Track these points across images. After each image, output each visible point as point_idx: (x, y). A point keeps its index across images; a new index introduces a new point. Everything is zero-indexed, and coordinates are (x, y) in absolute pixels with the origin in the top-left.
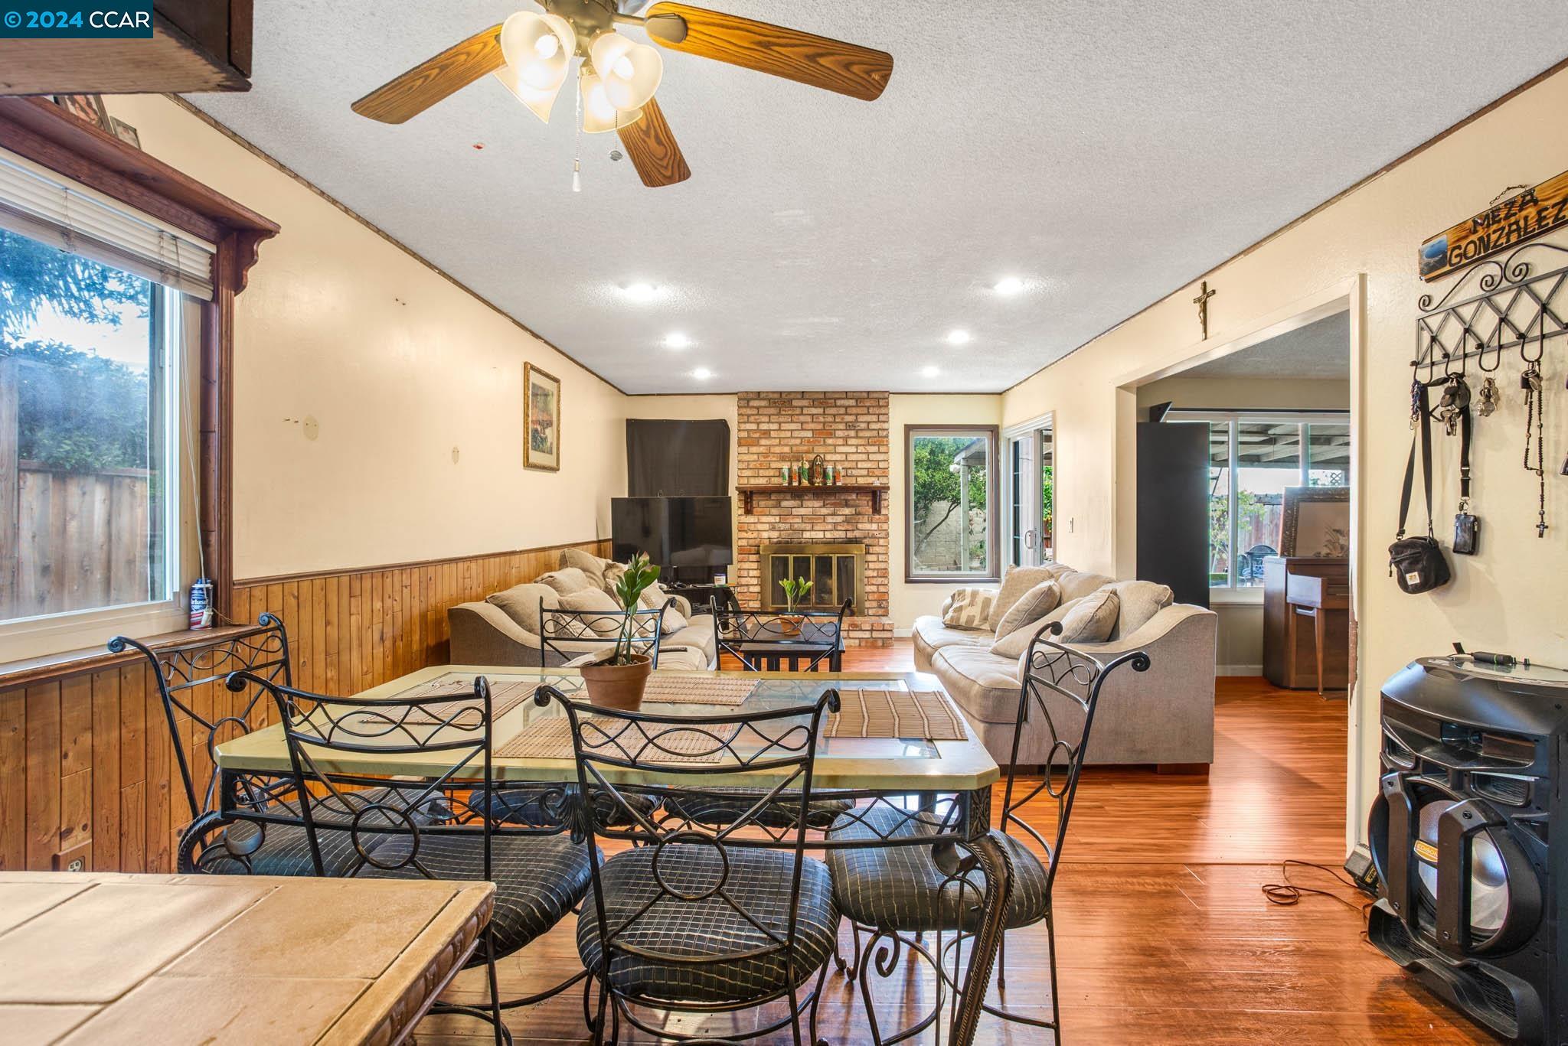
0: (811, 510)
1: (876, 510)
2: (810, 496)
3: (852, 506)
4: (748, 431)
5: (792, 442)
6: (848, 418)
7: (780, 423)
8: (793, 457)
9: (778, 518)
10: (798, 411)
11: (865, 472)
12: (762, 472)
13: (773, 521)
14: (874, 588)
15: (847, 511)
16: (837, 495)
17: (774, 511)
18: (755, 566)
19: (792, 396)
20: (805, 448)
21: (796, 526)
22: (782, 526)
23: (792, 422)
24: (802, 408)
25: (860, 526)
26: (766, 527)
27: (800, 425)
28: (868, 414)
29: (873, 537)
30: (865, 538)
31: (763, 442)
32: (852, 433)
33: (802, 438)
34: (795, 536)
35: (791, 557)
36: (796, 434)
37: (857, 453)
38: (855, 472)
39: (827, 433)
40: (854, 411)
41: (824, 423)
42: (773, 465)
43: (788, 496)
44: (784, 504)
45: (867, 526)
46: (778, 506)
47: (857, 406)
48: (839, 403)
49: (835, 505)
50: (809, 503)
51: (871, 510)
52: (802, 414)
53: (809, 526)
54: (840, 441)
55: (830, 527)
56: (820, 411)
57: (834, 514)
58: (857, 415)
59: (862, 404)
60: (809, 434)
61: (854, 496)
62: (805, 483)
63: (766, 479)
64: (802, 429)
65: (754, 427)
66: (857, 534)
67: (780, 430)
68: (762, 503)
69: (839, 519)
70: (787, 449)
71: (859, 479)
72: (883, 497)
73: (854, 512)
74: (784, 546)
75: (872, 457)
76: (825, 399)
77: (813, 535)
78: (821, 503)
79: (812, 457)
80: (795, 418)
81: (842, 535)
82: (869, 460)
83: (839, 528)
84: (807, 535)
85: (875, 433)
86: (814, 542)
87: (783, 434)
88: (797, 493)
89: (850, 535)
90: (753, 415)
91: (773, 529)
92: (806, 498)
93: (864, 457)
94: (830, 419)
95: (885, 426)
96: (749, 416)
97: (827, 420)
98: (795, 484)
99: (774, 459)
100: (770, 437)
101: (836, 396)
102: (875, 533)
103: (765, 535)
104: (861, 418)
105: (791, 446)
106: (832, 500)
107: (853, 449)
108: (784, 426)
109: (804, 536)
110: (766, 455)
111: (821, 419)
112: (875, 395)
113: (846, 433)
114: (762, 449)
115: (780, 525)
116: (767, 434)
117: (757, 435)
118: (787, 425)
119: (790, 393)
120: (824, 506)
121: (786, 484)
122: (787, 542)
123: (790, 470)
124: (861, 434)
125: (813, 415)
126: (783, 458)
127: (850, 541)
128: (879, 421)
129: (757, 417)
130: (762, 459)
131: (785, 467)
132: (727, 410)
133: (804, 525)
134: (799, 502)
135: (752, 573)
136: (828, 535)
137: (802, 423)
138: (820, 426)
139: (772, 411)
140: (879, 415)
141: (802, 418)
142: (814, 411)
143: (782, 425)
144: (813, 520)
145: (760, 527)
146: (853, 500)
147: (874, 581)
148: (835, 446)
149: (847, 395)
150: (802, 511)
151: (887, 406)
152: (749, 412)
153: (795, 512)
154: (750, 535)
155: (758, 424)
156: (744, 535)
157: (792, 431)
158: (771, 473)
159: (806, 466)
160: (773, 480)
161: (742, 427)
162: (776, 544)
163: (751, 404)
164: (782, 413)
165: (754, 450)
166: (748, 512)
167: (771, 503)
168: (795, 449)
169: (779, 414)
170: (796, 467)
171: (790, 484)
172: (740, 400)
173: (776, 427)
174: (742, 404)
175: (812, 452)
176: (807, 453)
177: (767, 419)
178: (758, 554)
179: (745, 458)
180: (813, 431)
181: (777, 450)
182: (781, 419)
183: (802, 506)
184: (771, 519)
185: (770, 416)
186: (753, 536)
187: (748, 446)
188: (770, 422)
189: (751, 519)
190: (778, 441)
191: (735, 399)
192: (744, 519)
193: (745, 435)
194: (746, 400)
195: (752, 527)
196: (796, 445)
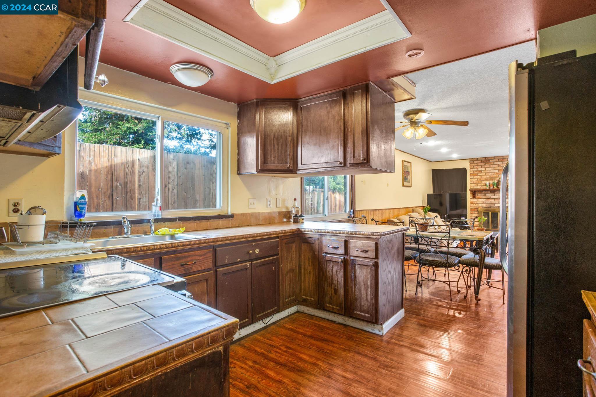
4: (474, 171)
5: (490, 174)
7: (485, 168)
8: (491, 179)
9: (485, 200)
10: (492, 163)
12: (479, 184)
17: (484, 197)
18: (477, 215)
19: (490, 159)
20: (495, 176)
21: (492, 202)
22: (487, 202)
23: (490, 167)
24: (494, 162)
26: (481, 202)
31: (479, 174)
33: (494, 173)
34: (492, 205)
35: (490, 213)
42: (483, 182)
43: (489, 192)
44: (487, 195)
46: (485, 195)
50: (497, 194)
52: (494, 164)
56: (501, 163)
60: (497, 171)
62: (495, 187)
63: (481, 186)
64: (494, 169)
65: (476, 170)
67: (485, 170)
68: (479, 195)
70: (488, 176)
74: (488, 209)
77: (499, 205)
79: (498, 179)
80: (491, 166)
87: (487, 172)
88: (493, 191)
91: (483, 203)
92: (496, 192)
96: (474, 166)
98: (492, 188)
99: (483, 180)
100: (482, 173)
103: (480, 205)
108: (487, 169)
109: (495, 205)
110: (480, 179)
114: (479, 177)
117: (477, 172)
119: (489, 157)
121: (488, 188)
122: (489, 208)
123: (489, 183)
126: (487, 179)
129: (477, 166)
130: (479, 180)
132: (466, 165)
133: (495, 202)
134: (493, 194)
137: (494, 167)
138: (501, 168)
139: (482, 164)
141: (494, 166)
142: (499, 163)
144: (499, 200)
145: (478, 202)
150: (495, 197)
152: (474, 165)
153: (492, 197)
154: (474, 205)
155: (477, 168)
156: (472, 205)
157: (490, 170)
158: (482, 184)
159: (496, 182)
160: (483, 187)
161: (471, 170)
162: (485, 208)
163: (475, 162)
164: (486, 164)
165: (476, 177)
166: (474, 197)
167: (482, 194)
168: (491, 176)
169: (485, 165)
170: (491, 182)
171: (490, 188)
172: (470, 161)
173: (484, 169)
174: (471, 162)
175: (499, 177)
176: (496, 177)
177: (480, 167)
178: (478, 211)
179: (473, 180)
180: (498, 170)
181: (484, 177)
182: (486, 167)
183: (494, 195)
184: (482, 200)
185: (481, 166)
186: (476, 205)
187: (474, 176)
188: (481, 168)
189: (475, 200)
190: (485, 174)
191: (469, 161)
192: (472, 200)
193: (472, 172)
194: (473, 161)
195: (475, 202)
196: (492, 175)
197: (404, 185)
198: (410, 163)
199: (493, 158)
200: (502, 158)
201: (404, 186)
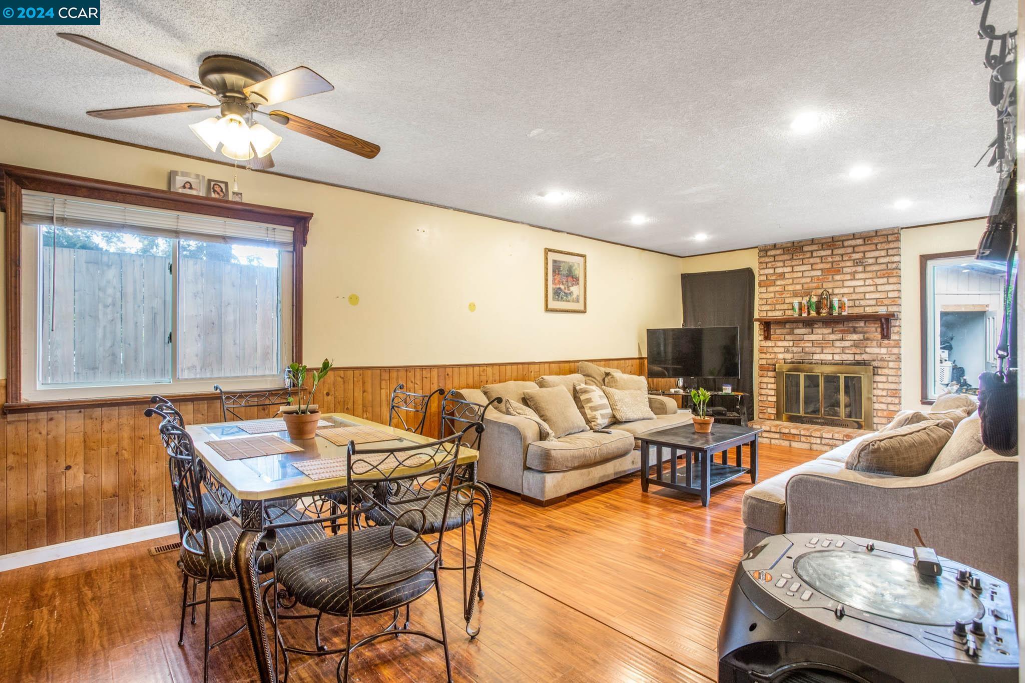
0: (821, 336)
1: (886, 335)
2: (820, 324)
3: (860, 333)
4: (767, 275)
5: (804, 280)
6: (855, 256)
7: (792, 266)
8: (804, 293)
9: (791, 344)
10: (808, 255)
11: (873, 302)
12: (778, 307)
13: (788, 345)
14: (884, 407)
15: (855, 337)
16: (845, 323)
17: (788, 337)
18: (772, 380)
19: (802, 244)
20: (815, 285)
21: (807, 349)
22: (795, 349)
23: (803, 264)
24: (812, 252)
25: (868, 350)
26: (782, 350)
27: (810, 266)
28: (877, 250)
29: (882, 360)
30: (874, 360)
31: (778, 283)
32: (860, 269)
33: (812, 277)
34: (807, 358)
35: (802, 375)
36: (806, 274)
37: (865, 285)
38: (863, 303)
39: (835, 271)
40: (862, 249)
41: (832, 263)
42: (787, 301)
43: (801, 325)
44: (797, 331)
45: (876, 350)
46: (792, 333)
47: (865, 244)
48: (846, 243)
49: (843, 332)
50: (819, 331)
51: (880, 336)
52: (812, 257)
53: (819, 350)
54: (848, 277)
55: (838, 350)
56: (829, 252)
57: (842, 340)
58: (864, 252)
59: (869, 242)
60: (819, 273)
61: (862, 324)
62: (813, 313)
63: (782, 312)
64: (812, 270)
65: (771, 271)
66: (865, 357)
67: (793, 271)
68: (778, 331)
69: (847, 344)
70: (799, 287)
71: (867, 309)
72: (893, 324)
73: (862, 338)
74: (797, 366)
75: (880, 288)
76: (832, 243)
77: (823, 357)
78: (830, 330)
79: (820, 291)
80: (806, 261)
81: (851, 357)
82: (877, 291)
83: (847, 351)
84: (816, 357)
85: (884, 266)
86: (823, 363)
87: (795, 275)
88: (809, 323)
89: (858, 358)
90: (770, 262)
91: (788, 352)
92: (816, 326)
93: (872, 289)
94: (838, 258)
95: (896, 259)
96: (767, 263)
97: (836, 260)
98: (804, 315)
99: (788, 296)
100: (784, 278)
101: (843, 238)
102: (884, 356)
103: (781, 356)
104: (868, 255)
105: (803, 284)
106: (840, 327)
107: (861, 283)
108: (796, 269)
109: (814, 358)
110: (781, 293)
111: (830, 259)
112: (884, 233)
113: (854, 269)
114: (778, 288)
115: (794, 348)
116: (782, 276)
117: (774, 278)
118: (798, 267)
119: (800, 242)
120: (833, 333)
121: (796, 315)
122: (800, 363)
123: (800, 303)
124: (868, 269)
125: (822, 257)
126: (795, 294)
127: (858, 363)
128: (888, 255)
129: (773, 263)
130: (777, 296)
131: (796, 301)
132: (750, 261)
133: (814, 349)
134: (810, 330)
135: (770, 386)
136: (837, 357)
137: (812, 265)
138: (829, 266)
139: (786, 257)
140: (887, 250)
141: (812, 261)
142: (823, 253)
143: (795, 267)
144: (822, 345)
145: (776, 350)
146: (861, 327)
147: (883, 400)
148: (843, 281)
149: (854, 236)
150: (813, 337)
151: (898, 240)
152: (767, 260)
153: (806, 338)
154: (768, 356)
155: (775, 269)
156: (764, 356)
157: (803, 272)
158: (785, 306)
159: (814, 299)
160: (787, 312)
161: (762, 272)
162: (790, 363)
163: (769, 253)
164: (795, 257)
165: (771, 289)
166: (767, 338)
167: (785, 331)
168: (805, 286)
169: (792, 259)
170: (805, 301)
171: (801, 315)
172: (760, 251)
173: (789, 269)
174: (762, 254)
175: (822, 288)
176: (817, 288)
177: (781, 264)
178: (775, 371)
179: (764, 296)
180: (821, 269)
181: (791, 288)
182: (794, 263)
183: (812, 333)
184: (785, 344)
185: (784, 261)
186: (771, 357)
187: (767, 286)
188: (784, 266)
189: (769, 343)
190: (791, 280)
191: (757, 250)
192: (764, 343)
193: (764, 278)
194: (763, 251)
195: (770, 350)
196: (807, 283)
197: (549, 307)
198: (584, 256)
199: (810, 243)
200: (831, 240)
201: (547, 309)
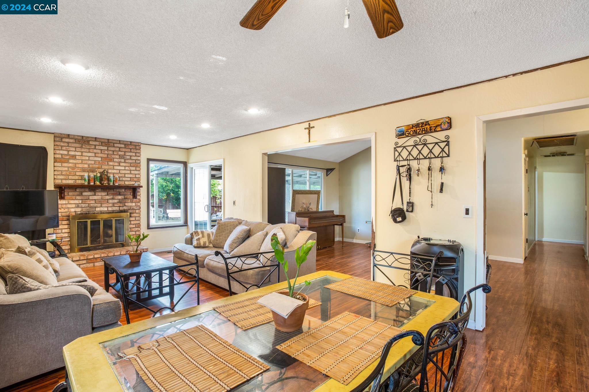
0: (100, 197)
1: (135, 196)
2: (100, 190)
3: (123, 195)
4: (62, 154)
5: (90, 162)
6: (120, 153)
7: (82, 152)
8: (90, 170)
9: (80, 201)
10: (93, 147)
11: (129, 179)
12: (70, 177)
13: (78, 203)
14: (134, 233)
15: (120, 197)
16: (115, 190)
17: (78, 197)
18: (66, 227)
19: (89, 139)
20: (97, 166)
21: (92, 205)
22: (83, 205)
23: (89, 152)
24: (95, 146)
25: (126, 204)
26: (74, 206)
27: (94, 154)
28: (131, 152)
29: (133, 209)
30: (129, 210)
31: (71, 161)
32: (123, 160)
33: (95, 161)
34: (92, 210)
35: (89, 221)
36: (91, 158)
37: (125, 170)
38: (124, 179)
39: (109, 160)
40: (124, 150)
41: (108, 154)
42: (78, 174)
43: (87, 190)
44: (84, 194)
45: (130, 204)
46: (81, 194)
47: (125, 148)
48: (116, 145)
49: (113, 194)
50: (100, 194)
51: (132, 197)
52: (95, 149)
53: (99, 205)
54: (116, 164)
55: (111, 205)
56: (106, 148)
57: (113, 199)
58: (125, 152)
59: (128, 147)
60: (100, 159)
61: (123, 190)
62: (98, 183)
63: (73, 181)
64: (95, 156)
65: (66, 153)
66: (125, 208)
67: (82, 155)
68: (70, 194)
69: (116, 201)
70: (86, 166)
71: (126, 182)
72: (138, 191)
73: (123, 198)
74: (85, 215)
75: (132, 172)
76: (108, 143)
77: (102, 209)
78: (106, 194)
79: (102, 170)
80: (91, 150)
81: (117, 209)
82: (131, 173)
83: (116, 205)
84: (98, 209)
85: (134, 161)
86: (102, 213)
87: (84, 158)
88: (93, 189)
89: (121, 208)
90: (65, 146)
91: (78, 207)
92: (98, 191)
93: (129, 172)
94: (111, 153)
95: (139, 158)
96: (62, 146)
97: (110, 153)
98: (92, 184)
99: (78, 170)
100: (75, 159)
101: (114, 142)
102: (134, 207)
103: (73, 210)
104: (127, 154)
105: (89, 165)
106: (112, 192)
107: (123, 168)
108: (84, 154)
109: (96, 210)
110: (73, 168)
111: (106, 152)
112: (135, 144)
113: (120, 160)
114: (70, 165)
115: (82, 205)
116: (74, 157)
117: (68, 157)
118: (86, 153)
119: (88, 137)
120: (108, 195)
121: (86, 184)
122: (87, 214)
123: (89, 176)
124: (127, 161)
125: (101, 150)
126: (84, 170)
127: (121, 211)
128: (136, 156)
129: (68, 148)
130: (70, 170)
131: (86, 175)
132: (47, 143)
133: (96, 205)
134: (94, 193)
135: (64, 231)
136: (110, 209)
137: (95, 153)
138: (106, 156)
139: (77, 145)
140: (136, 153)
141: (95, 151)
142: (102, 148)
143: (84, 153)
144: (101, 202)
145: (69, 206)
146: (123, 192)
147: (134, 230)
148: (114, 166)
149: (120, 142)
150: (95, 197)
151: (140, 149)
152: (62, 144)
153: (91, 198)
154: (62, 210)
155: (68, 151)
157: (89, 157)
158: (77, 177)
159: (98, 175)
160: (77, 181)
161: (58, 152)
162: (80, 214)
163: (64, 140)
164: (84, 147)
165: (65, 165)
166: (62, 198)
167: (76, 193)
168: (91, 166)
169: (81, 147)
170: (92, 175)
171: (89, 182)
172: (55, 137)
173: (79, 154)
174: (57, 139)
175: (101, 168)
176: (98, 168)
177: (74, 149)
178: (68, 220)
179: (57, 169)
180: (101, 157)
181: (80, 166)
182: (83, 150)
183: (95, 195)
184: (76, 202)
185: (76, 148)
186: (65, 211)
187: (62, 162)
188: (75, 151)
189: (63, 202)
190: (80, 161)
191: (52, 136)
192: (59, 202)
193: (58, 156)
194: (58, 137)
195: (65, 206)
196: (92, 164)
199: (94, 140)
200: (107, 141)
